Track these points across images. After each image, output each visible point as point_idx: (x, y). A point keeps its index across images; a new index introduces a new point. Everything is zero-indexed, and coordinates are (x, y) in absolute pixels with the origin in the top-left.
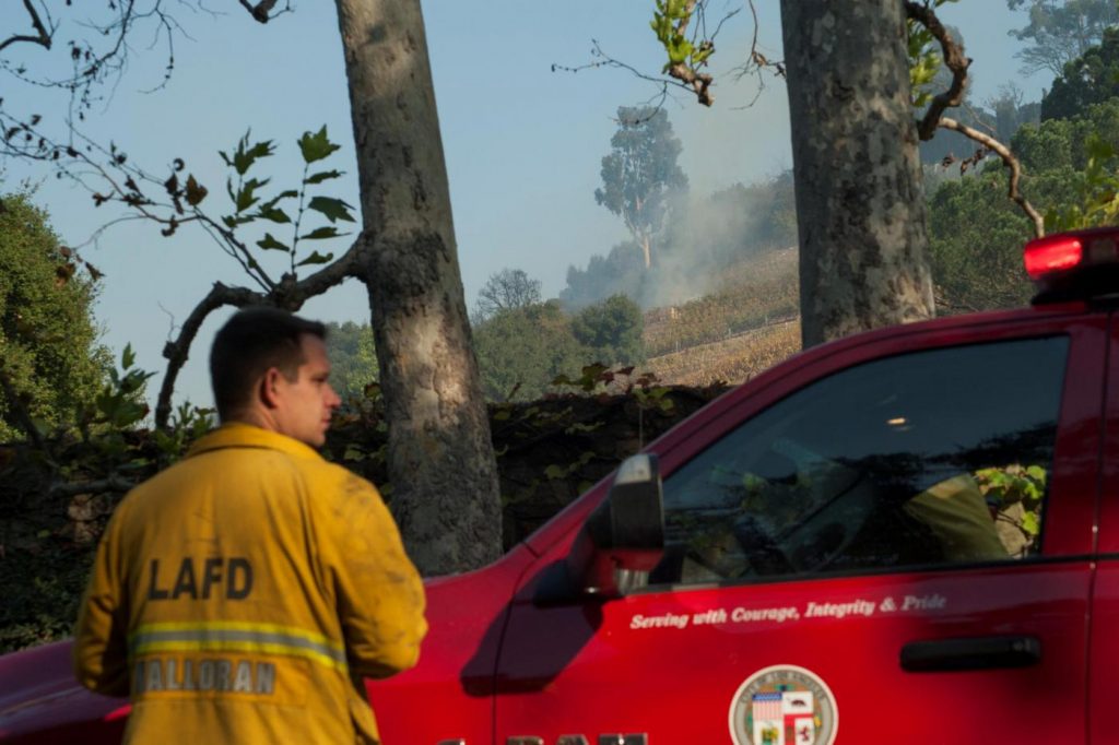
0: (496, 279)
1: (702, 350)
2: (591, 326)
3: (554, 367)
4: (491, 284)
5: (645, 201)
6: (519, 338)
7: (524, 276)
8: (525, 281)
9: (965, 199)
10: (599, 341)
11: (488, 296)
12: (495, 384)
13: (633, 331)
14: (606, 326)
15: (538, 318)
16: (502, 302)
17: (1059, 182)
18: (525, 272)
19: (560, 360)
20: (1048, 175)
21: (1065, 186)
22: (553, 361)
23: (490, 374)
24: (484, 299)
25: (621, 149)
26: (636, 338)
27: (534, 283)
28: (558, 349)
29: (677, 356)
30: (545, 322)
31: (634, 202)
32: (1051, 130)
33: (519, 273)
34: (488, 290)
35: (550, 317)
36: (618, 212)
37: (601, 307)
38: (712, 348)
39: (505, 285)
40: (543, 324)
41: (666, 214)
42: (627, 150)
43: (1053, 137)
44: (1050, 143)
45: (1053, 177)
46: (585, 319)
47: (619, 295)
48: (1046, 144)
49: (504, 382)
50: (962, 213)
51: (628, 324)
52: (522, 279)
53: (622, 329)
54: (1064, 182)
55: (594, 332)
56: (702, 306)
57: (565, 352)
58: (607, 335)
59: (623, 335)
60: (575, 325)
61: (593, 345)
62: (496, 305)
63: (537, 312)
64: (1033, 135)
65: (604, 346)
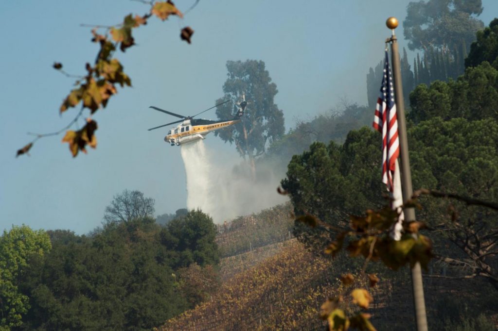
0: (119, 199)
1: (269, 248)
2: (175, 234)
3: (137, 270)
4: (115, 202)
5: (251, 131)
6: (110, 248)
7: (141, 195)
8: (142, 199)
9: (361, 145)
10: (181, 247)
11: (113, 211)
12: (89, 285)
13: (206, 238)
14: (187, 235)
15: (136, 230)
16: (124, 216)
17: (430, 131)
18: (142, 192)
19: (142, 264)
20: (423, 125)
21: (435, 133)
22: (136, 266)
23: (84, 278)
24: (110, 214)
25: (231, 93)
26: (209, 242)
27: (149, 200)
28: (140, 256)
29: (250, 254)
30: (140, 233)
31: (242, 132)
32: (438, 89)
33: (137, 193)
34: (112, 207)
35: (146, 230)
36: (231, 140)
37: (184, 220)
38: (276, 247)
39: (126, 203)
40: (139, 235)
41: (268, 141)
42: (236, 94)
43: (438, 93)
44: (436, 98)
45: (425, 126)
46: (171, 228)
47: (196, 210)
48: (434, 99)
49: (96, 284)
50: (357, 155)
51: (202, 233)
52: (139, 198)
53: (198, 236)
54: (434, 130)
55: (178, 240)
56: (272, 213)
57: (145, 258)
58: (187, 242)
59: (198, 241)
60: (162, 234)
61: (176, 249)
62: (119, 219)
63: (135, 226)
64: (425, 92)
65: (185, 250)
